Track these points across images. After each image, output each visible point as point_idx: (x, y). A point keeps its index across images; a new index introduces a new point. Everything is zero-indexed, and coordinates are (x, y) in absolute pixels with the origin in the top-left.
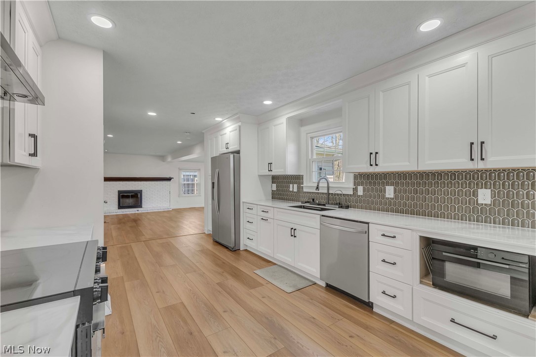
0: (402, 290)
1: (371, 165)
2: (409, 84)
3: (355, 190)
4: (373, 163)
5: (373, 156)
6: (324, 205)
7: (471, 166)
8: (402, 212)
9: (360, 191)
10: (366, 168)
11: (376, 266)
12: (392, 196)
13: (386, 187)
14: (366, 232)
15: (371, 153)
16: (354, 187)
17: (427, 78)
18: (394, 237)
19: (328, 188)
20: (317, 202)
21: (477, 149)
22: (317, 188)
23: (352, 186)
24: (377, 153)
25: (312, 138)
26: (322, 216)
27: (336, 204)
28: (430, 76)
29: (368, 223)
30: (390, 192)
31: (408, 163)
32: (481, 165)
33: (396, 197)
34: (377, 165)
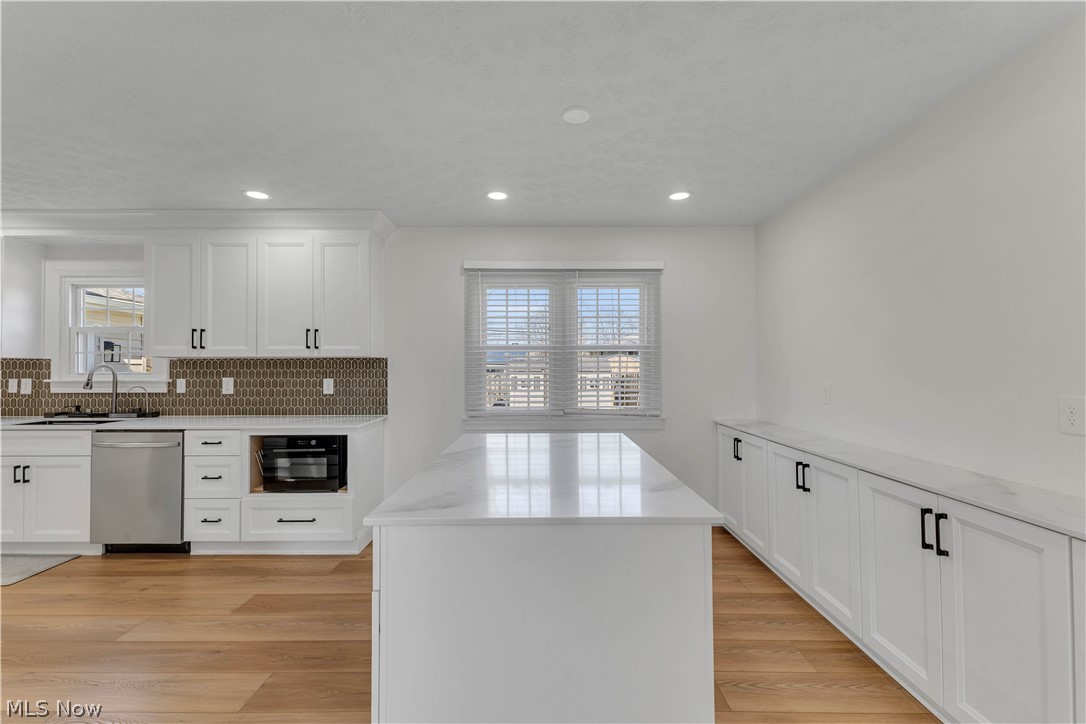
0: (227, 509)
1: (194, 347)
2: (246, 245)
3: (172, 385)
4: (197, 343)
5: (197, 335)
6: (105, 415)
7: (308, 354)
8: (244, 413)
9: (181, 386)
10: (186, 352)
11: (194, 487)
12: (231, 391)
13: (224, 379)
14: (179, 444)
15: (194, 330)
16: (171, 381)
17: (267, 246)
18: (220, 443)
19: (115, 383)
20: (88, 411)
21: (312, 335)
22: (88, 384)
23: (165, 378)
24: (202, 330)
25: (76, 287)
26: (97, 431)
27: (133, 412)
28: (270, 245)
29: (182, 431)
30: (228, 386)
31: (244, 348)
32: (314, 354)
33: (237, 392)
34: (202, 347)
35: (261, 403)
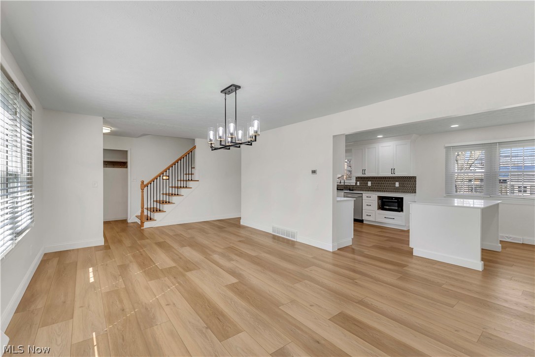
0: (372, 213)
1: (363, 174)
3: (356, 183)
7: (391, 175)
9: (358, 184)
11: (365, 207)
12: (370, 185)
13: (368, 182)
14: (361, 197)
15: (363, 170)
18: (370, 197)
19: (345, 183)
21: (393, 170)
22: (340, 183)
24: (365, 169)
26: (345, 193)
27: (348, 189)
29: (361, 194)
30: (369, 184)
32: (394, 175)
33: (372, 185)
34: (365, 174)
35: (378, 188)
